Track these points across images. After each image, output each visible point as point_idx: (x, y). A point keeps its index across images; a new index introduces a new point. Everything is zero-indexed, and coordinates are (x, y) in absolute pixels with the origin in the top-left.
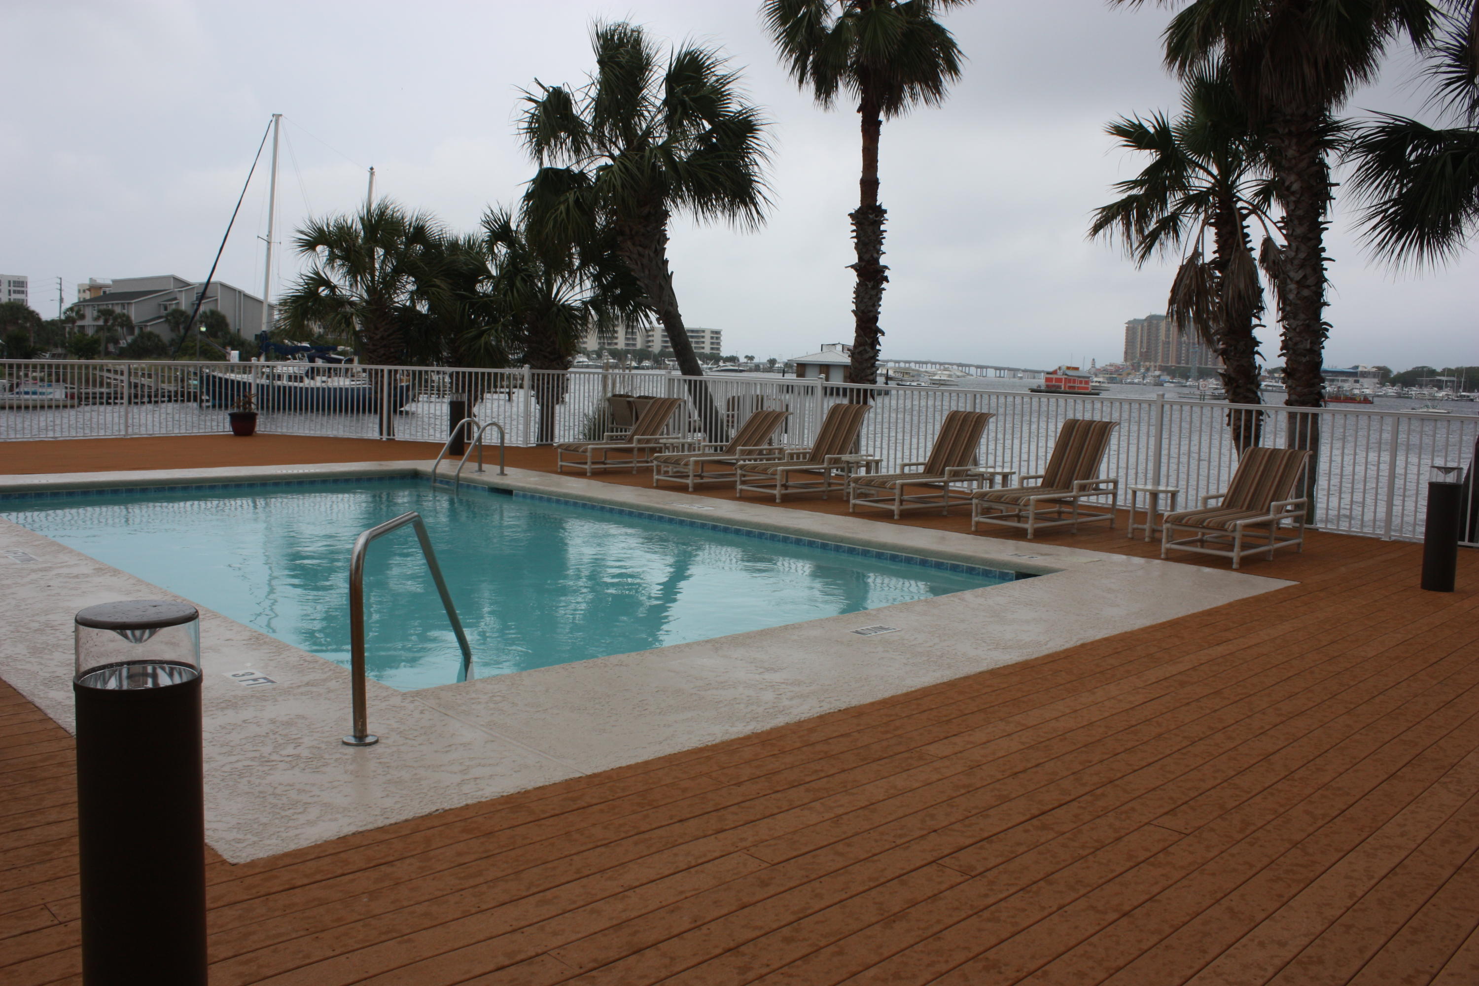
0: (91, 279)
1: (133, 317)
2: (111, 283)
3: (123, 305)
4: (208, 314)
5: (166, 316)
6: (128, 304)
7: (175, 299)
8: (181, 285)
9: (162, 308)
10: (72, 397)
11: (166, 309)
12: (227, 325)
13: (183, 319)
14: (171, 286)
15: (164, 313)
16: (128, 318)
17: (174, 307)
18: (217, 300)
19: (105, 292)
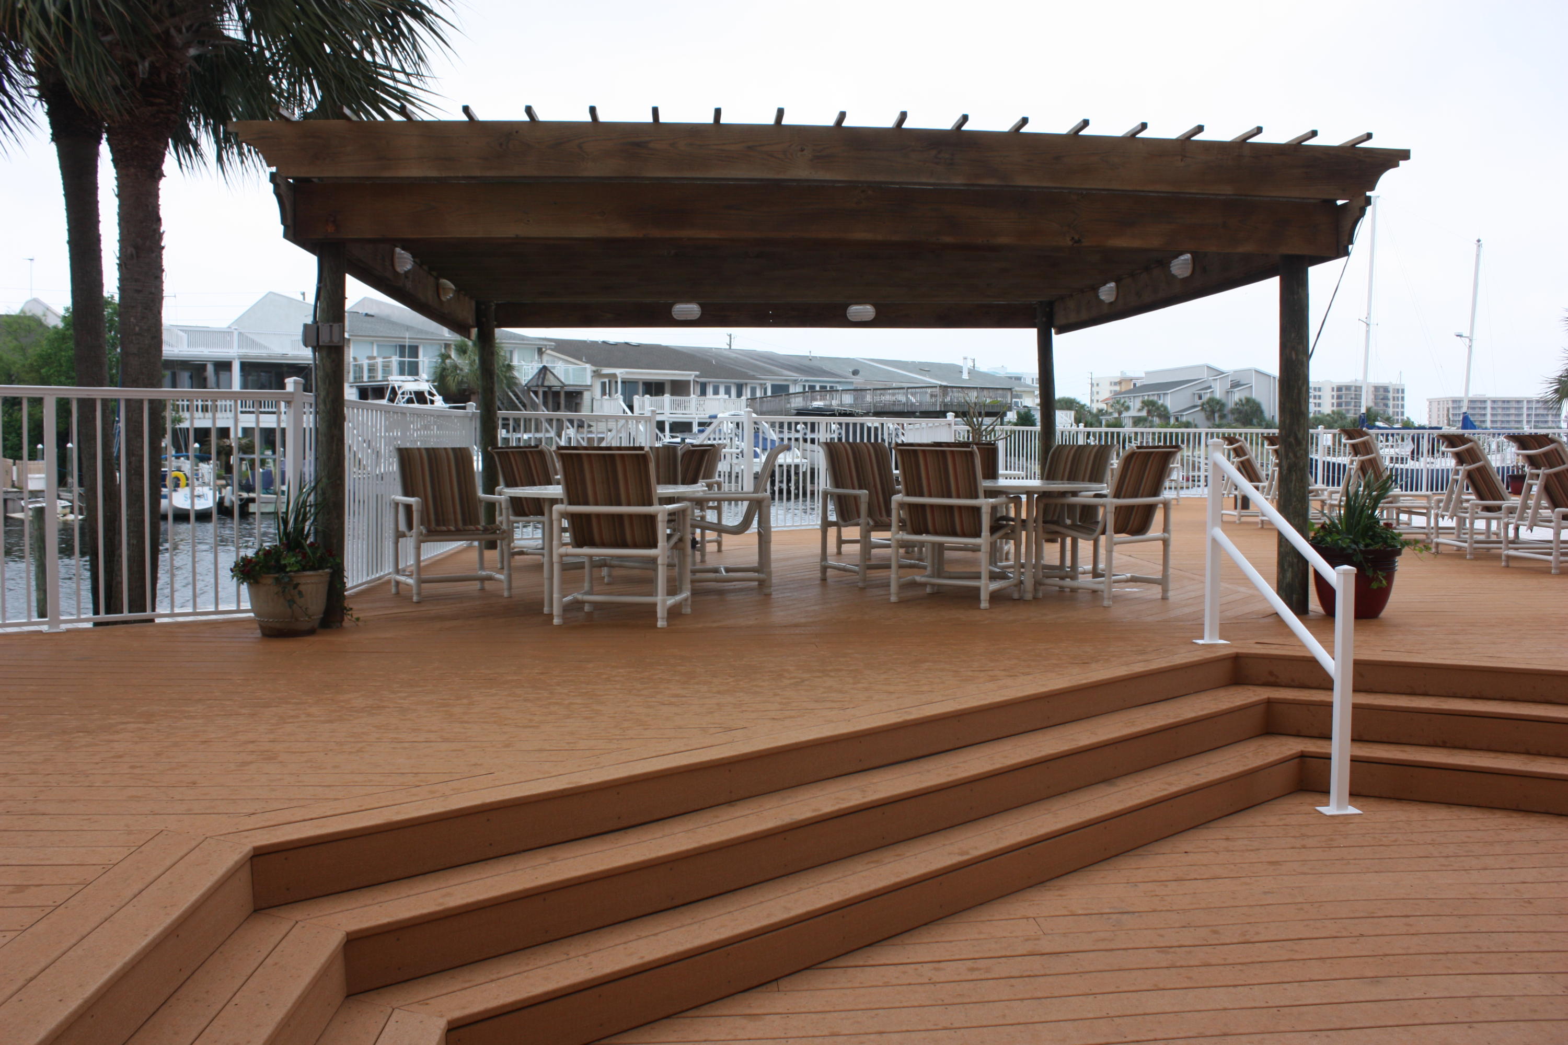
0: (1122, 372)
1: (1169, 406)
2: (1143, 375)
3: (1159, 395)
4: (1244, 401)
5: (1203, 404)
6: (1164, 394)
7: (1210, 387)
8: (1216, 373)
9: (1197, 397)
10: (1188, 480)
11: (1200, 398)
12: (1262, 412)
13: (1218, 408)
14: (1205, 375)
15: (1199, 402)
16: (1166, 408)
17: (1208, 396)
18: (1251, 386)
19: (1135, 385)
